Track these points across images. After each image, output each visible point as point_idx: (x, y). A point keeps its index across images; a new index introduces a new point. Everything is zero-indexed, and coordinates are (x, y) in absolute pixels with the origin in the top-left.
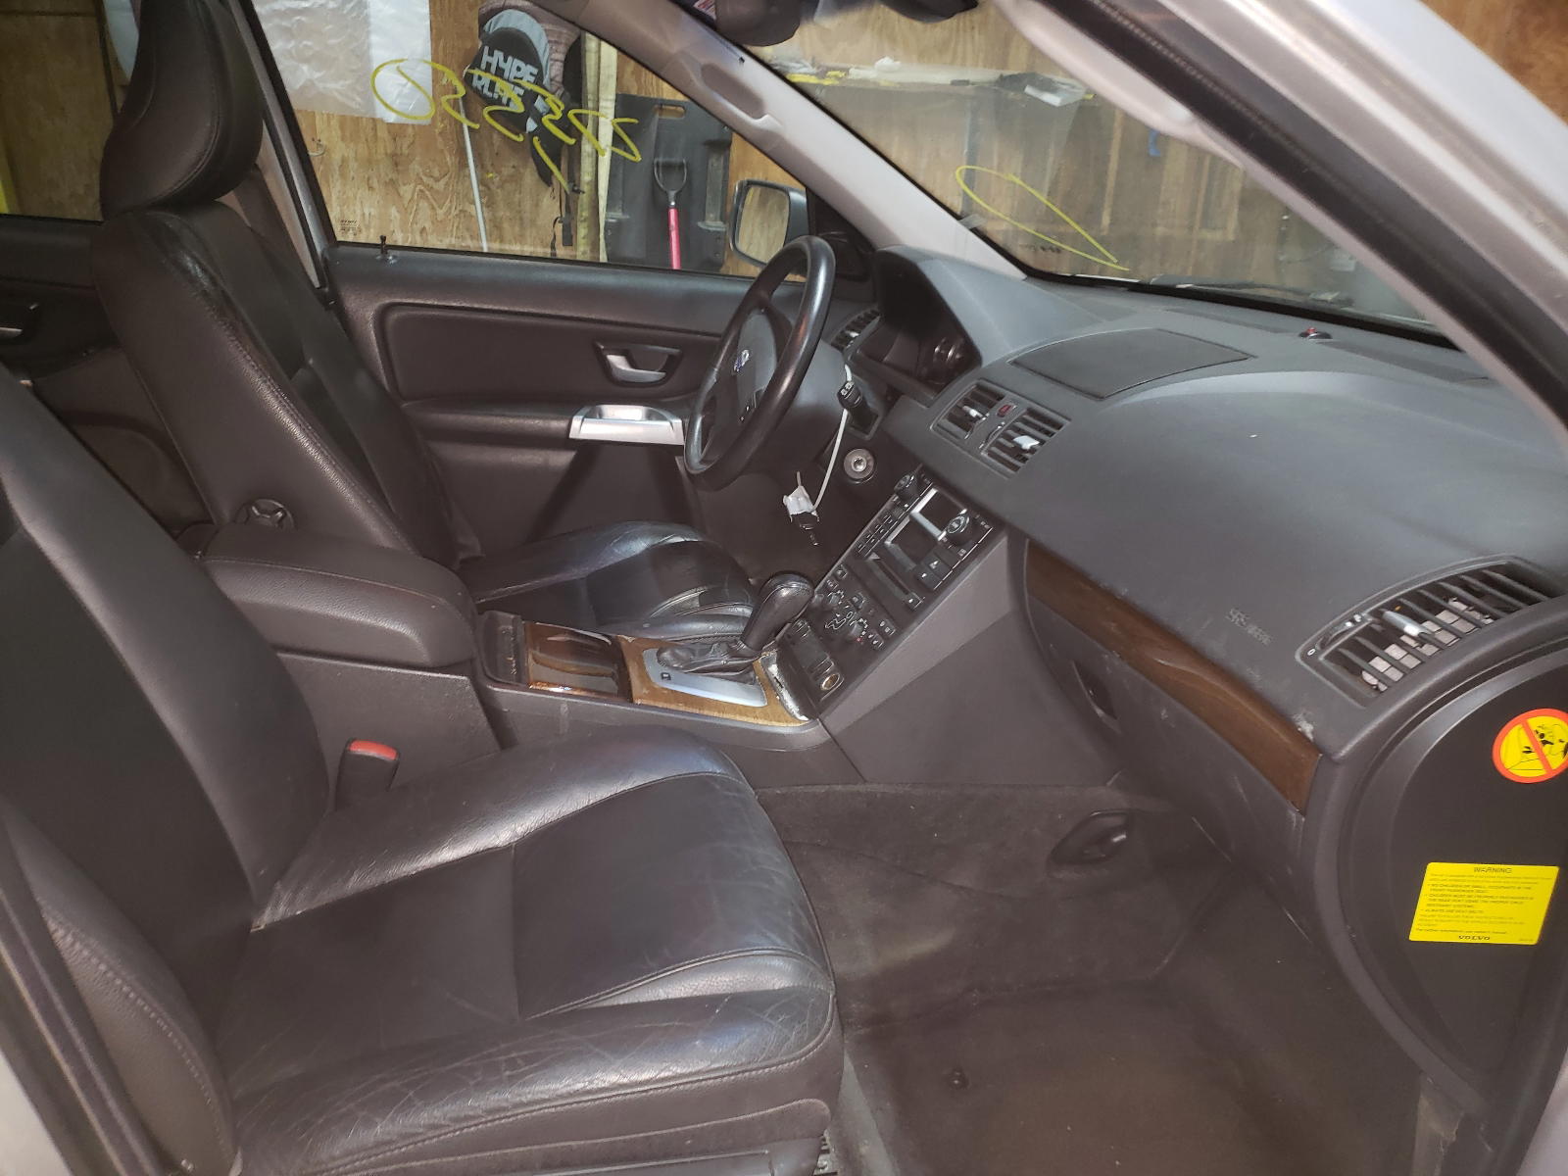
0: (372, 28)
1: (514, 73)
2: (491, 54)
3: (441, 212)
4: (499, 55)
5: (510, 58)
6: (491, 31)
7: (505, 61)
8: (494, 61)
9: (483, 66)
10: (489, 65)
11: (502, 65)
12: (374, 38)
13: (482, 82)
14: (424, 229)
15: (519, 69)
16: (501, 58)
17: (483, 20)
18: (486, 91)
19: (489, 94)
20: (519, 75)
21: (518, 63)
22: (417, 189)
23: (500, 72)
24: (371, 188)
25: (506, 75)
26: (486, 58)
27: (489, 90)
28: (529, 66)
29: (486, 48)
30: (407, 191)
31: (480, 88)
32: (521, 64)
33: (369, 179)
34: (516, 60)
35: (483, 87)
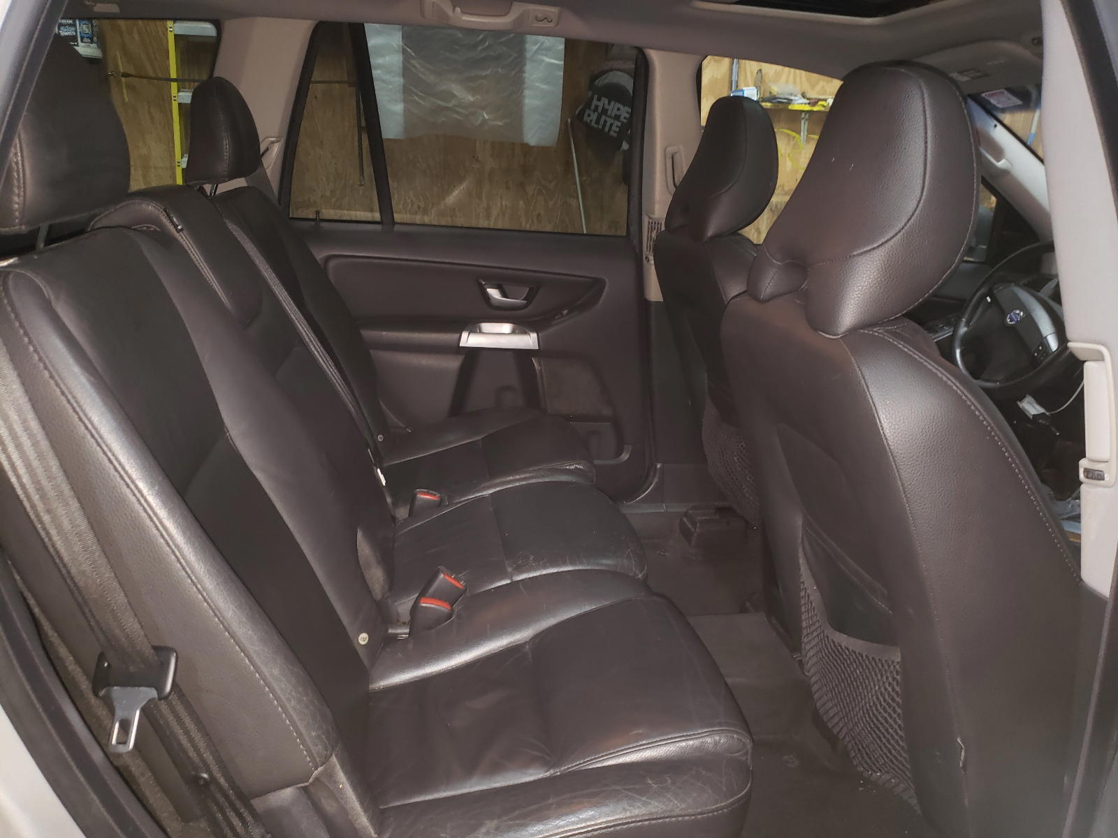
0: (526, 85)
1: (615, 112)
2: (599, 100)
3: (551, 203)
4: (605, 101)
5: (612, 103)
6: (600, 85)
7: (609, 104)
8: (600, 104)
9: (593, 107)
10: (597, 107)
11: (606, 107)
12: (527, 92)
13: (590, 118)
14: (539, 215)
15: (619, 109)
16: (606, 102)
17: (594, 78)
18: (593, 124)
19: (596, 126)
20: (618, 113)
21: (618, 105)
22: (538, 187)
23: (605, 111)
24: (508, 188)
25: (609, 113)
26: (595, 102)
27: (596, 123)
28: (626, 108)
29: (596, 97)
30: (531, 189)
31: (589, 121)
32: (621, 107)
33: (507, 182)
34: (617, 104)
35: (591, 121)
